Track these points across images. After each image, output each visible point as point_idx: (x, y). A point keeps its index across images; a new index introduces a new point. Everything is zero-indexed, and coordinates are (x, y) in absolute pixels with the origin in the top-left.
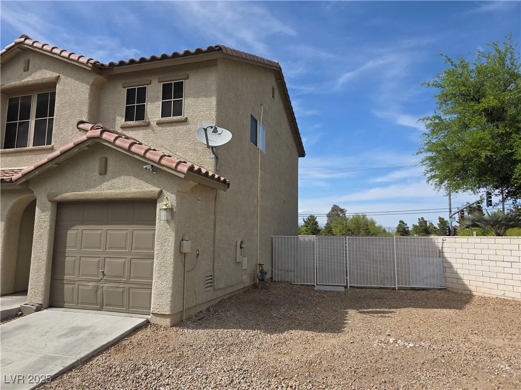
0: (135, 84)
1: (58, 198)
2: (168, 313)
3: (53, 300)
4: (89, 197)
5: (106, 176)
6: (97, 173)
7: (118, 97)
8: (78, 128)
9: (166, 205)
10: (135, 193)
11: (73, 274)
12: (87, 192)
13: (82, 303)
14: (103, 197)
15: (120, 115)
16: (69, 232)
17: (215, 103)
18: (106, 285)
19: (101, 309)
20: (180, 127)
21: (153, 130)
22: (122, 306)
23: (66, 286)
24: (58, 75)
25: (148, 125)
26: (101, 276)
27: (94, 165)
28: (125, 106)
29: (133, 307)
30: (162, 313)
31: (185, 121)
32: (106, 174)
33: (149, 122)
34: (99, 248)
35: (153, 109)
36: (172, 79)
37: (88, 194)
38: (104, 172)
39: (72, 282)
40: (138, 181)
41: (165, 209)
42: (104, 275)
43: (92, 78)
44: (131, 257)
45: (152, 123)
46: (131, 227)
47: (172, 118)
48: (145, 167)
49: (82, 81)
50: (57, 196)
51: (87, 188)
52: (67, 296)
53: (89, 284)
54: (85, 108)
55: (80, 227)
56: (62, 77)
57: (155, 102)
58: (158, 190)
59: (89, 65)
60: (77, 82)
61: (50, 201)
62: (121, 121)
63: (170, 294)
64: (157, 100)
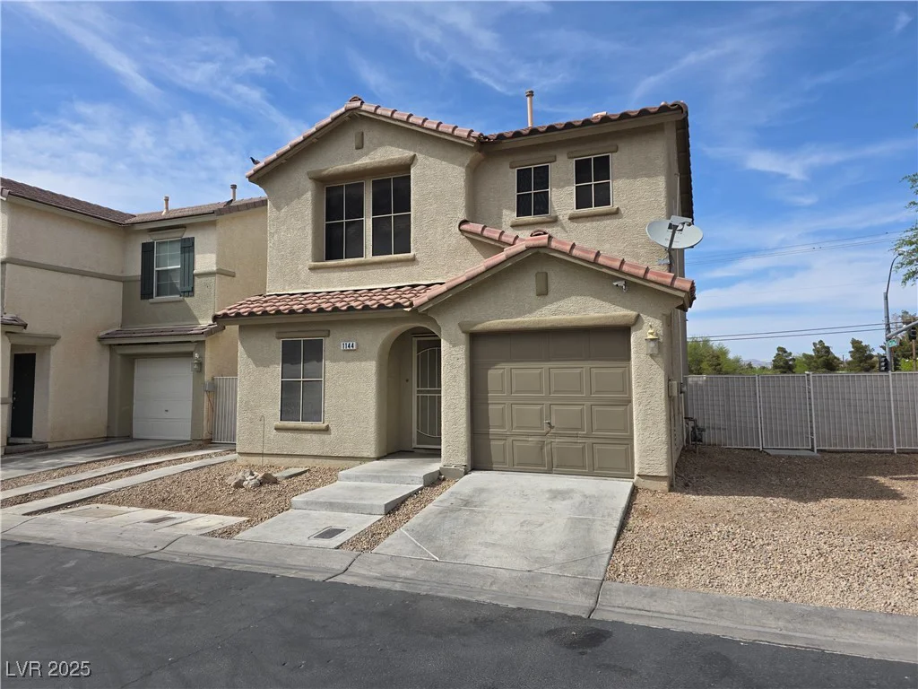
0: (532, 162)
1: (479, 327)
2: (664, 474)
3: (478, 462)
4: (525, 325)
5: (546, 297)
6: (533, 294)
7: (505, 181)
8: (460, 230)
9: (652, 334)
10: (600, 318)
11: (502, 426)
12: (519, 319)
13: (519, 464)
14: (549, 325)
15: (509, 208)
16: (490, 372)
17: (664, 185)
18: (557, 440)
19: (549, 472)
20: (608, 222)
21: (563, 228)
22: (584, 467)
23: (492, 443)
24: (412, 154)
25: (555, 221)
26: (546, 429)
27: (529, 283)
28: (516, 194)
29: (600, 468)
30: (655, 474)
31: (616, 213)
32: (547, 294)
33: (557, 217)
34: (540, 392)
35: (562, 197)
36: (591, 153)
37: (523, 322)
38: (543, 292)
39: (503, 437)
40: (598, 302)
41: (652, 340)
42: (551, 427)
43: (468, 158)
44: (592, 403)
45: (561, 217)
46: (587, 365)
47: (593, 209)
48: (615, 284)
49: (452, 161)
50: (475, 325)
51: (519, 315)
52: (496, 455)
53: (530, 439)
54: (461, 201)
55: (507, 366)
56: (420, 157)
57: (563, 187)
58: (634, 313)
59: (472, 139)
60: (443, 163)
61: (463, 332)
62: (510, 216)
63: (664, 450)
64: (568, 183)
